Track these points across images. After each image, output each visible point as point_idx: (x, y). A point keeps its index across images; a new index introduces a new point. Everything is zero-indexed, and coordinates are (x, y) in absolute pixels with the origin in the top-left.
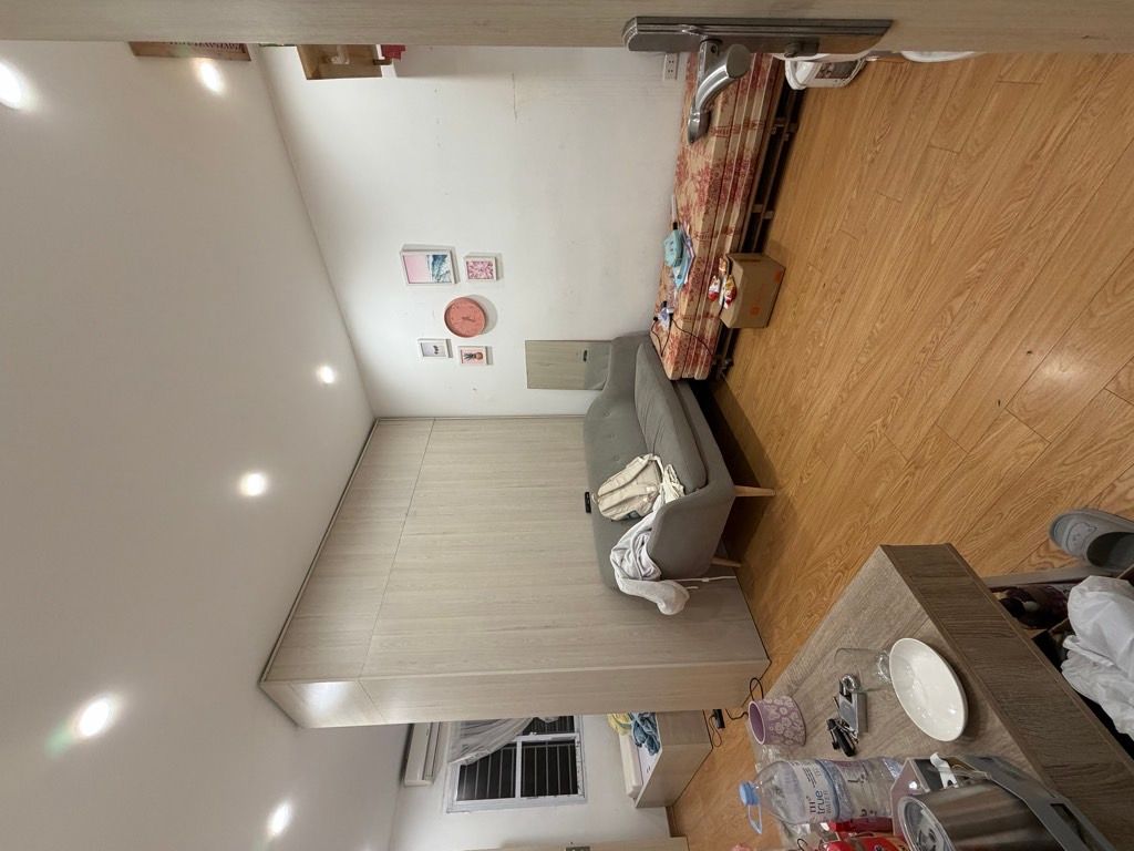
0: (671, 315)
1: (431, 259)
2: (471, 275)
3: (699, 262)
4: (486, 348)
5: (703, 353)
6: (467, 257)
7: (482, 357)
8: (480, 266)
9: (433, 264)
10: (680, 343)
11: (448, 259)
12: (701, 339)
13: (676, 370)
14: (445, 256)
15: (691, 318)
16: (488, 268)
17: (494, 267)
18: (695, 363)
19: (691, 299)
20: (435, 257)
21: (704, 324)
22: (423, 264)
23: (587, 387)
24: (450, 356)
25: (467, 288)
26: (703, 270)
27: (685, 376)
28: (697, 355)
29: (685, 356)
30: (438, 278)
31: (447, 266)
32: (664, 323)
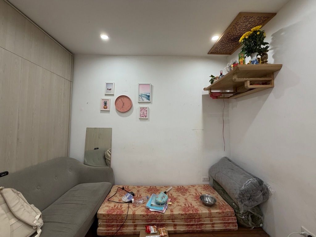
0: (131, 202)
1: (148, 95)
2: (142, 109)
3: (161, 216)
4: (109, 111)
5: (114, 230)
6: (149, 108)
7: (104, 108)
8: (145, 112)
9: (146, 95)
10: (120, 215)
11: (148, 101)
13: (104, 215)
14: (149, 100)
15: (134, 218)
16: (144, 116)
17: (144, 118)
18: (108, 226)
19: (143, 216)
20: (149, 96)
21: (131, 226)
22: (146, 91)
24: (106, 95)
25: (136, 107)
28: (112, 226)
29: (111, 218)
30: (141, 96)
31: (145, 100)
32: (125, 199)
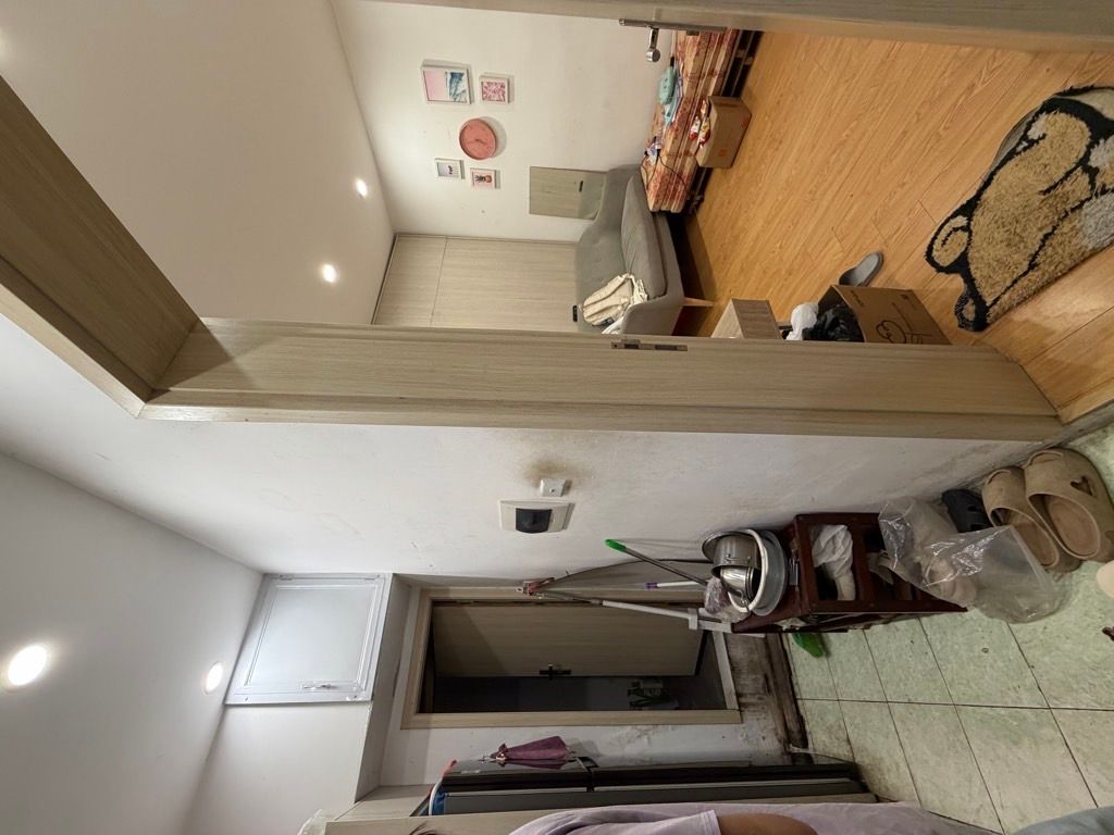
0: (659, 151)
1: (449, 77)
2: (486, 97)
3: (685, 102)
4: (495, 171)
5: (681, 188)
6: (482, 77)
7: (490, 181)
8: (494, 87)
9: (451, 82)
10: (662, 178)
11: (465, 78)
12: (680, 176)
13: (656, 202)
14: (462, 75)
15: (674, 156)
16: (500, 90)
17: (506, 90)
18: (673, 197)
19: (676, 138)
20: (452, 74)
21: (684, 161)
22: (441, 80)
23: (581, 216)
24: (463, 177)
25: (480, 110)
26: (688, 110)
27: (664, 208)
28: (675, 190)
29: (665, 192)
30: (455, 96)
31: (463, 85)
32: (652, 158)
